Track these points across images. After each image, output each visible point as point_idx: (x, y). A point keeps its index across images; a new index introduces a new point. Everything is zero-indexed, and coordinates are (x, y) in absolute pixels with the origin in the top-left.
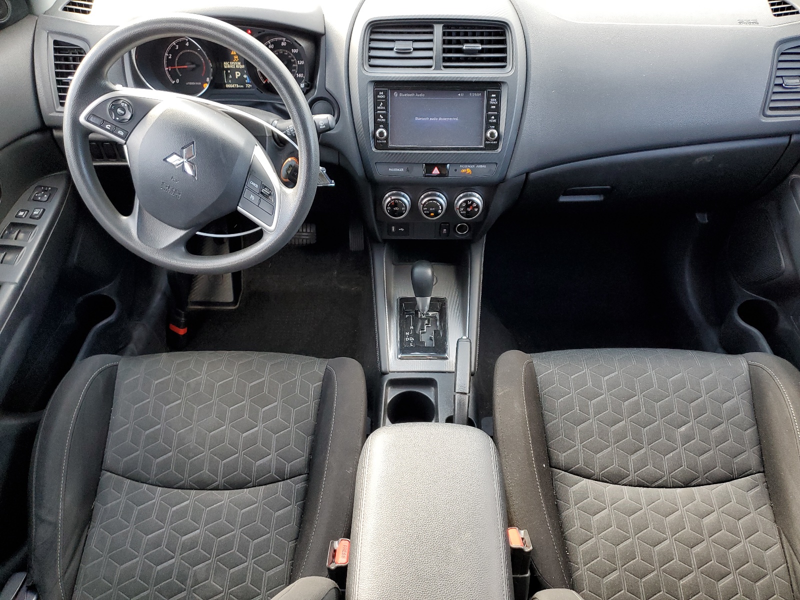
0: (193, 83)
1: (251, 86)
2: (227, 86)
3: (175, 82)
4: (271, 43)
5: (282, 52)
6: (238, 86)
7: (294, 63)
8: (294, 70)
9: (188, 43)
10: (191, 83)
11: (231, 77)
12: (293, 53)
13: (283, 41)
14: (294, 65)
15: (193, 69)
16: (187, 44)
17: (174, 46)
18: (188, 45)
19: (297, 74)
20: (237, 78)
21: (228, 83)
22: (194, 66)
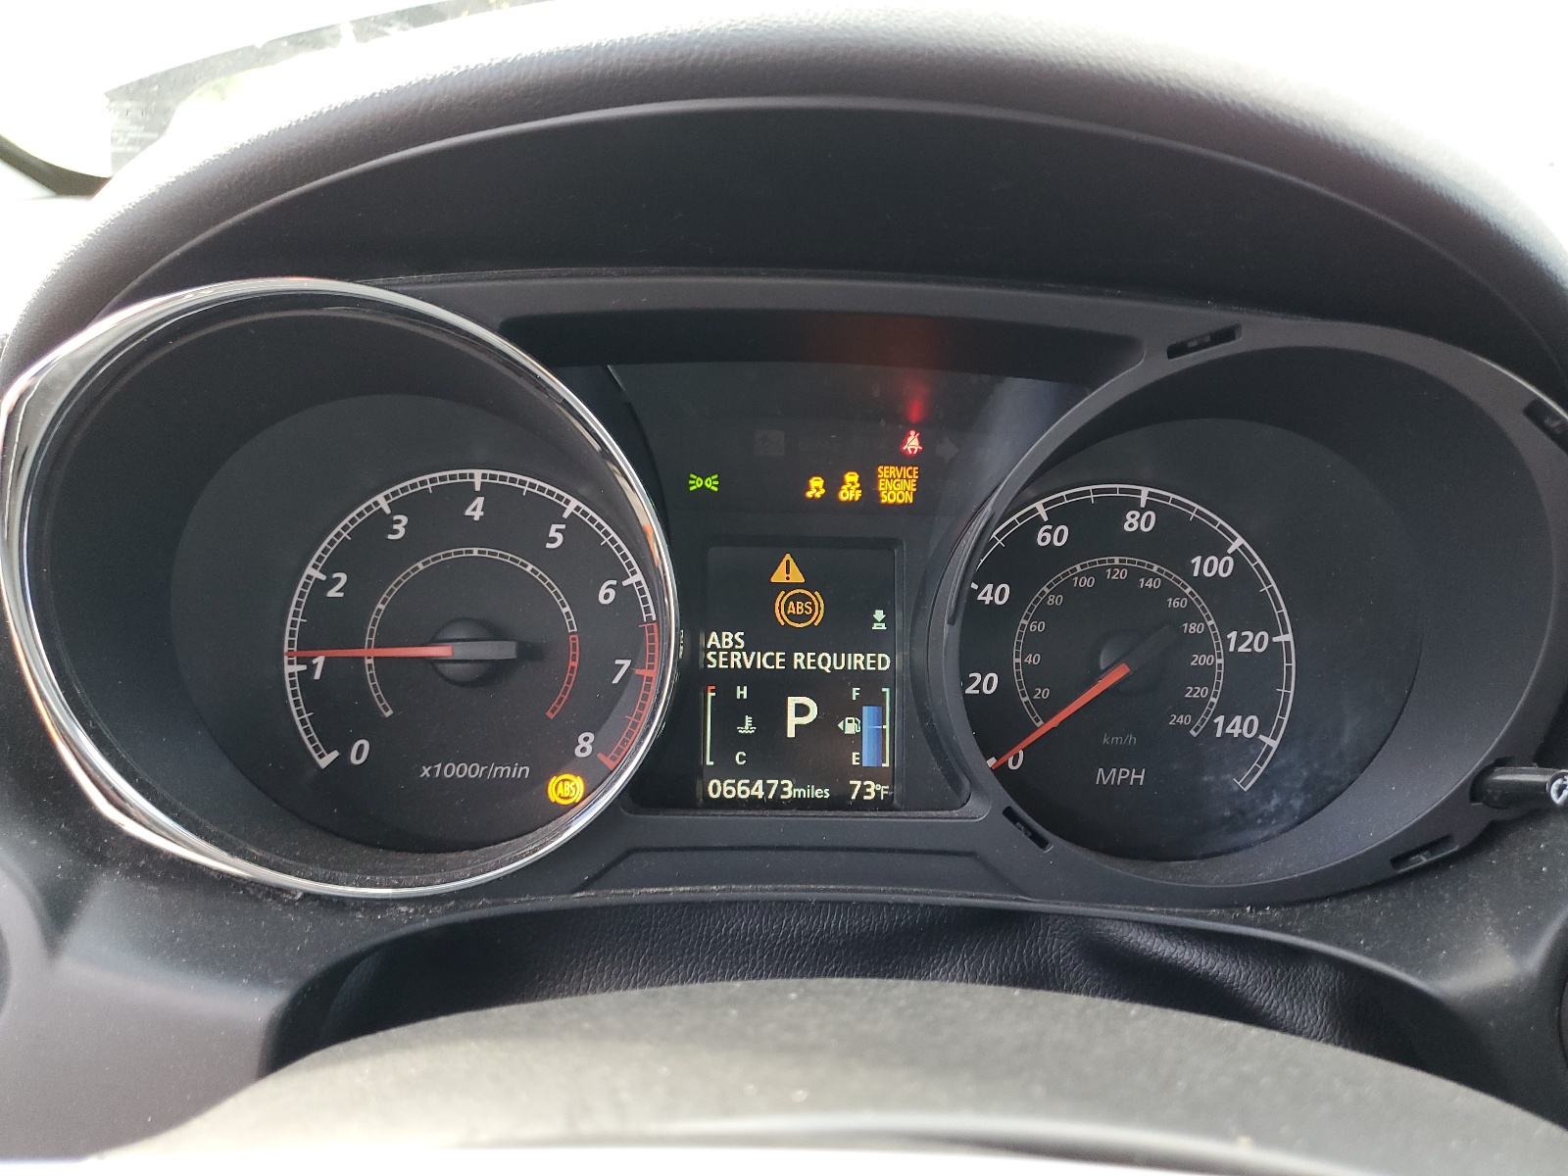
0: (472, 771)
1: (883, 789)
2: (719, 788)
3: (342, 762)
4: (1055, 518)
5: (1121, 575)
6: (790, 791)
7: (1203, 644)
8: (1201, 692)
9: (480, 501)
10: (454, 770)
11: (747, 727)
12: (1200, 583)
13: (1134, 504)
14: (1199, 660)
15: (494, 673)
16: (476, 510)
17: (380, 522)
18: (478, 515)
19: (1220, 719)
20: (791, 733)
21: (727, 770)
22: (505, 650)
